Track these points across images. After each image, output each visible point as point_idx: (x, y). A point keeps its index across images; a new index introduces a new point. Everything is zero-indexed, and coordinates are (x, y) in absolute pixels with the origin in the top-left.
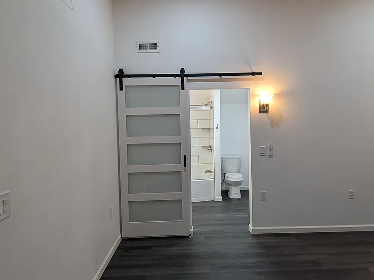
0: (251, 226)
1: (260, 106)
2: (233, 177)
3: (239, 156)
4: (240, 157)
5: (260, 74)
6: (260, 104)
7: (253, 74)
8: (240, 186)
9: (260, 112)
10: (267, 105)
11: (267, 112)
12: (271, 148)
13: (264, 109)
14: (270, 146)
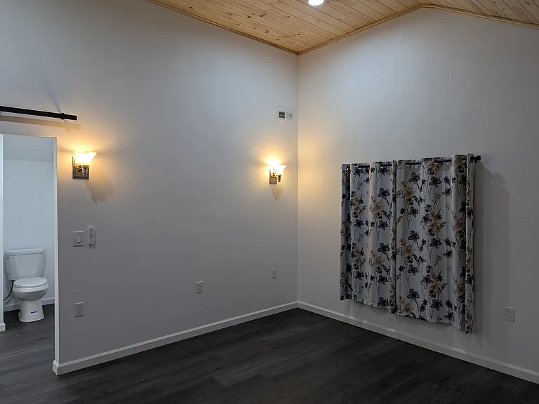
0: (56, 364)
1: (74, 168)
2: (26, 286)
3: (42, 249)
4: (44, 250)
5: (74, 118)
6: (73, 164)
7: (62, 116)
8: (42, 299)
9: (74, 177)
10: (86, 168)
11: (86, 177)
12: (92, 233)
13: (80, 173)
14: (91, 230)
